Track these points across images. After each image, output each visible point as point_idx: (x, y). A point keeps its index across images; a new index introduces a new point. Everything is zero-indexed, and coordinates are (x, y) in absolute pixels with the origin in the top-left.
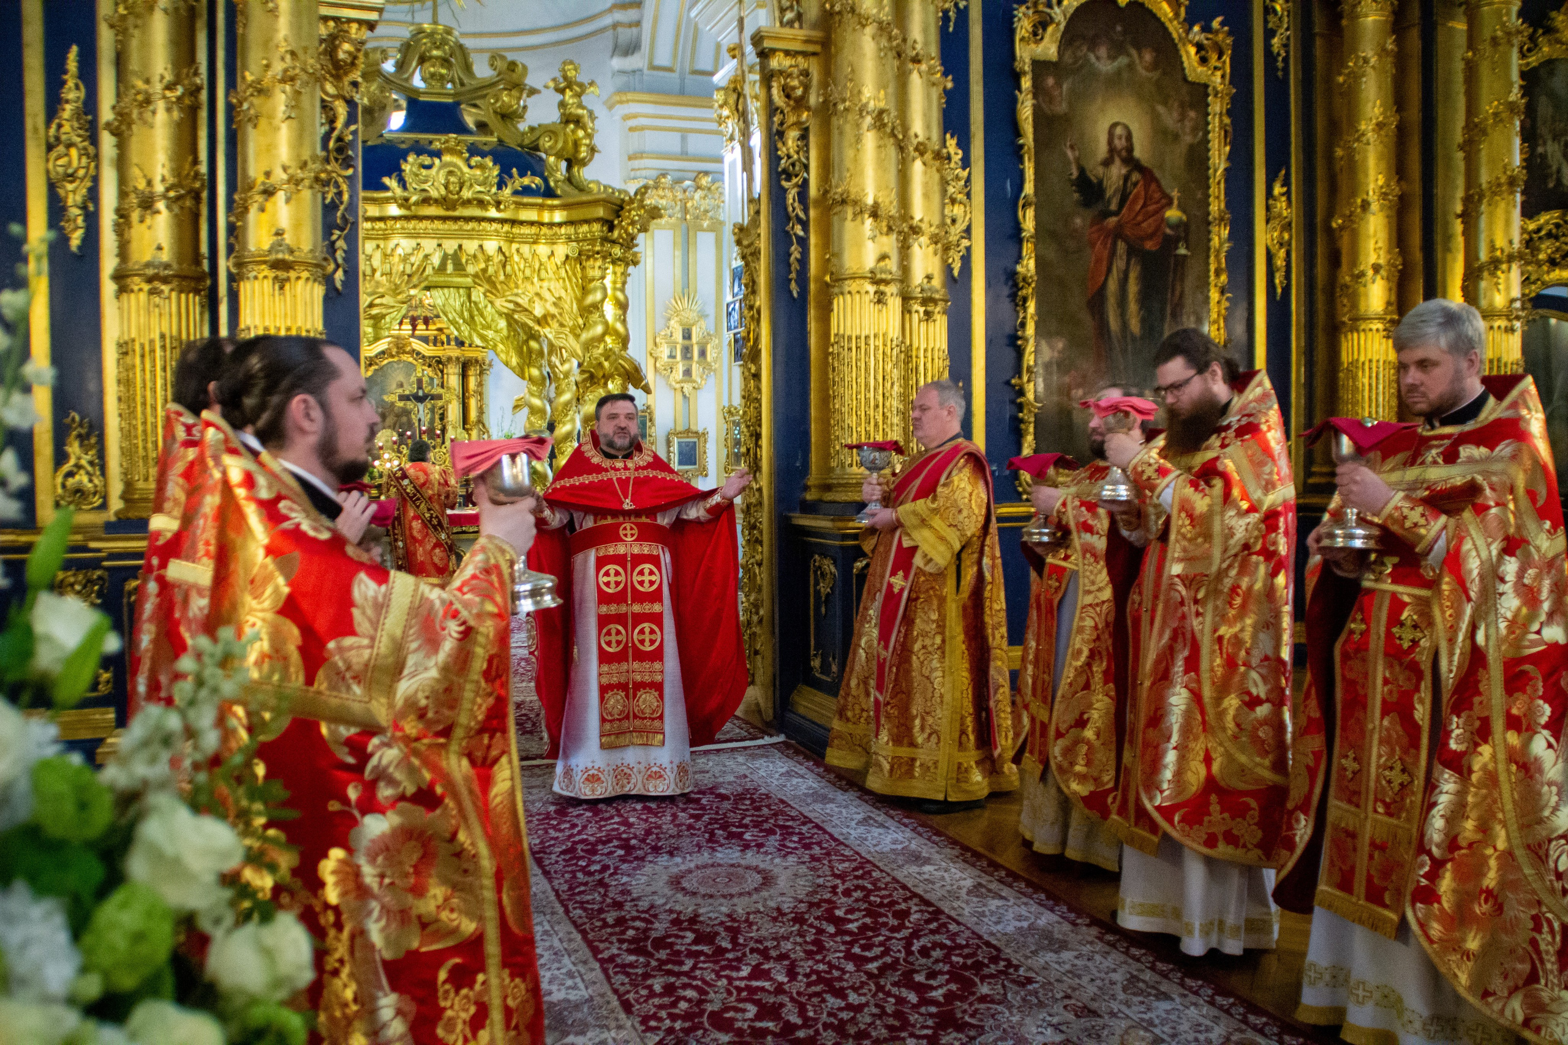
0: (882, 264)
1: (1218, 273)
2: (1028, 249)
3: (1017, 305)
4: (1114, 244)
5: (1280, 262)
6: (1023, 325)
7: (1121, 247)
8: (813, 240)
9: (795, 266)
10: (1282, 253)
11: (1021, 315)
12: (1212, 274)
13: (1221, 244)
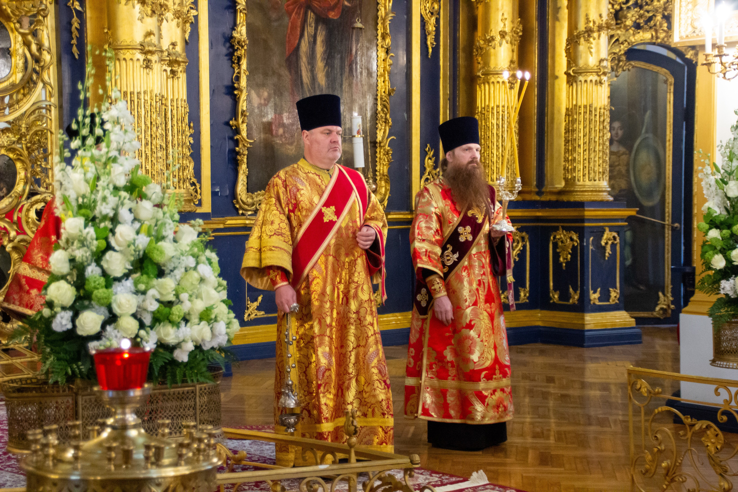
0: (148, 39)
1: (384, 38)
2: (241, 18)
3: (233, 63)
4: (306, 14)
5: (431, 28)
6: (238, 78)
7: (311, 16)
8: (89, 14)
9: (75, 33)
10: (433, 20)
11: (236, 71)
12: (379, 37)
13: (387, 14)
